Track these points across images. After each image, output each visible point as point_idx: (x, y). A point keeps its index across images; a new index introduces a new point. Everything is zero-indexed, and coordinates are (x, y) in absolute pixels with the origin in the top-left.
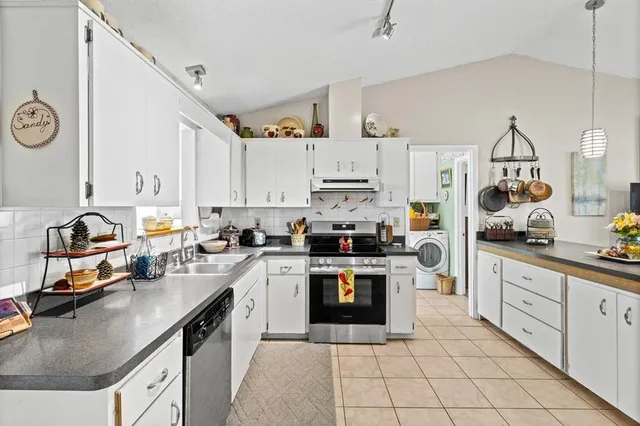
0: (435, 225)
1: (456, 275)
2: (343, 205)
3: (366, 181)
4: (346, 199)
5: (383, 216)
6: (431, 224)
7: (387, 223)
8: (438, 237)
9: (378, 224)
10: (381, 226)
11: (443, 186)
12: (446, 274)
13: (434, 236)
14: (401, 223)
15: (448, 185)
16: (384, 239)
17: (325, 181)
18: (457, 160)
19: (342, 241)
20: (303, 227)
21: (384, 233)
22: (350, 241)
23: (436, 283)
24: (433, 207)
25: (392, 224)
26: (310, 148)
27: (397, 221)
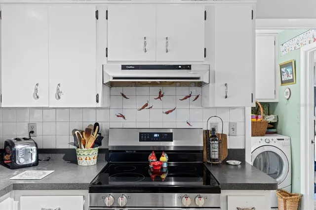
0: (272, 128)
1: (302, 192)
2: (156, 104)
3: (188, 67)
4: (161, 96)
5: (213, 120)
6: (269, 128)
7: (219, 131)
8: (279, 144)
9: (207, 132)
10: (210, 136)
11: (283, 82)
12: (288, 190)
13: (272, 142)
14: (239, 130)
15: (291, 81)
16: (215, 156)
17: (124, 67)
18: (303, 49)
19: (152, 158)
20: (95, 136)
21: (215, 145)
22: (164, 158)
23: (277, 201)
24: (269, 107)
25: (226, 132)
26: (102, 15)
27: (233, 128)
